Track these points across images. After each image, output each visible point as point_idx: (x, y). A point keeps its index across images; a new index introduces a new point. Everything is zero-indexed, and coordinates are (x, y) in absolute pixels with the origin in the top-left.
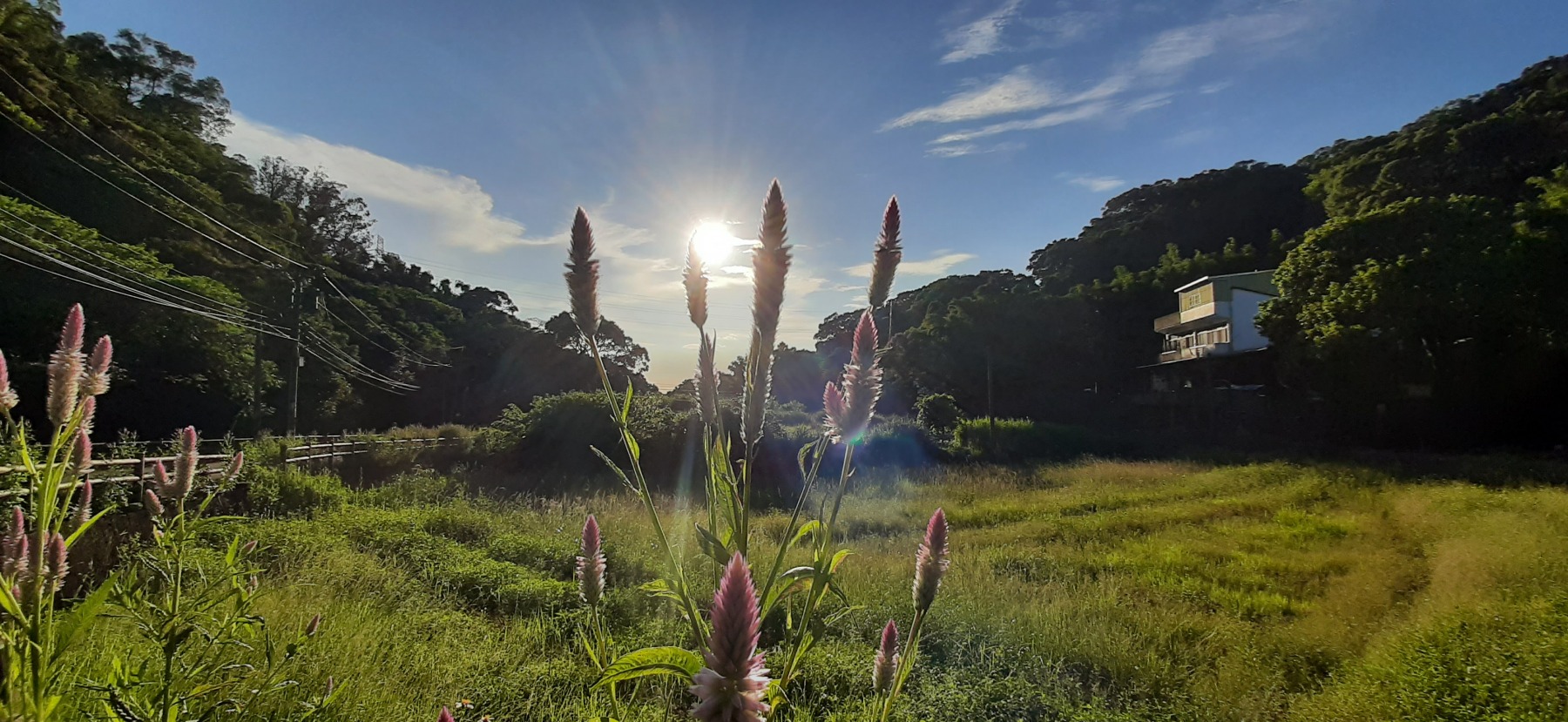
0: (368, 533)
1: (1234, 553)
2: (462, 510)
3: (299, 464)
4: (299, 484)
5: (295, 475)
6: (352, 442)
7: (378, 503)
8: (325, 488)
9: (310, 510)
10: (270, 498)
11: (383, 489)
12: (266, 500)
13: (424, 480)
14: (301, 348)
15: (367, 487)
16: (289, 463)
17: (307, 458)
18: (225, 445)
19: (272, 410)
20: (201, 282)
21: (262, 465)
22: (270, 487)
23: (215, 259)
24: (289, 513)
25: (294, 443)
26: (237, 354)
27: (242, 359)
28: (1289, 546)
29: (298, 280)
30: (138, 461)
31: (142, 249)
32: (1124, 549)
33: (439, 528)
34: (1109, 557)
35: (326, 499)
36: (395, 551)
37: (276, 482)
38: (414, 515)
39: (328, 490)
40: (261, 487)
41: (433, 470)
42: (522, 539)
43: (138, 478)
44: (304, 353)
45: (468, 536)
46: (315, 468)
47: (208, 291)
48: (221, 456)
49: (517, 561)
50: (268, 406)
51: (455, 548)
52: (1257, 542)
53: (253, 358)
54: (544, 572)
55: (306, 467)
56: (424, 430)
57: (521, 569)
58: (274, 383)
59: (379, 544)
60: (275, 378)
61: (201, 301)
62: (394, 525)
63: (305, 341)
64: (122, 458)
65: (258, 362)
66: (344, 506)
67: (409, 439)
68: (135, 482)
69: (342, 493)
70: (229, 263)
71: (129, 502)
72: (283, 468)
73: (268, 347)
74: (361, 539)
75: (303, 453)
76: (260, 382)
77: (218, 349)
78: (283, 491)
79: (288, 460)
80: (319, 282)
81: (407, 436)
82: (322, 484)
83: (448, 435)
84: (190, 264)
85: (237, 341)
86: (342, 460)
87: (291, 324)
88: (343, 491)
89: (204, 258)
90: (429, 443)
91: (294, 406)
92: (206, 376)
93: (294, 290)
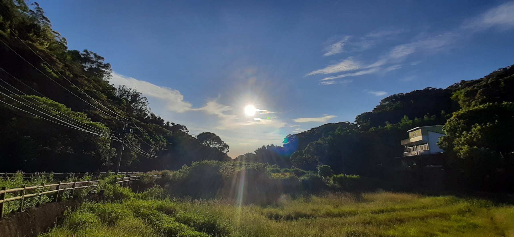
0: (139, 210)
2: (168, 203)
3: (121, 184)
4: (119, 190)
5: (118, 187)
6: (136, 176)
7: (142, 198)
8: (127, 192)
9: (122, 200)
10: (110, 195)
11: (144, 193)
12: (109, 195)
13: (157, 189)
14: (124, 144)
15: (139, 192)
16: (117, 183)
17: (122, 181)
18: (99, 178)
19: (112, 164)
20: (98, 124)
21: (109, 184)
22: (110, 191)
23: (102, 116)
24: (115, 201)
25: (119, 177)
26: (105, 145)
27: (106, 147)
29: (126, 124)
30: (74, 183)
31: (83, 113)
33: (160, 209)
35: (127, 196)
36: (147, 217)
37: (112, 190)
38: (153, 203)
40: (108, 191)
41: (159, 186)
42: (186, 214)
43: (73, 188)
44: (124, 146)
45: (169, 212)
46: (124, 185)
47: (100, 127)
48: (98, 181)
49: (185, 223)
51: (165, 217)
53: (109, 147)
54: (193, 228)
56: (157, 172)
57: (186, 226)
58: (115, 155)
59: (142, 214)
60: (115, 153)
61: (98, 130)
62: (146, 207)
63: (125, 142)
64: (70, 182)
65: (111, 148)
66: (132, 199)
67: (153, 175)
68: (72, 190)
69: (132, 194)
70: (106, 117)
71: (69, 196)
72: (115, 185)
73: (114, 144)
74: (137, 213)
76: (110, 155)
77: (100, 144)
78: (114, 192)
80: (132, 124)
81: (152, 174)
82: (127, 191)
83: (165, 174)
84: (95, 118)
85: (106, 141)
86: (132, 182)
87: (122, 137)
88: (132, 193)
89: (99, 116)
90: (159, 176)
91: (120, 163)
92: (95, 152)
93: (124, 126)
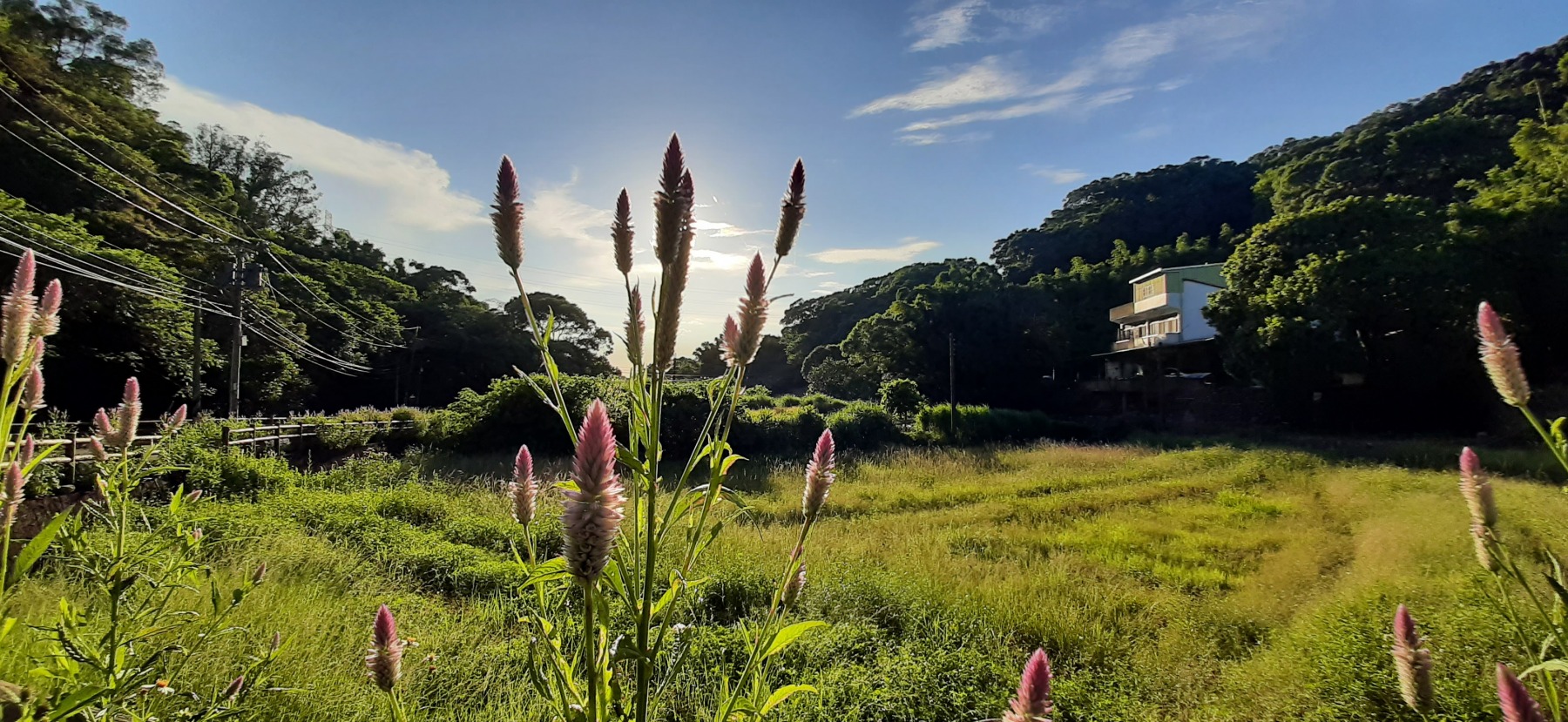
0: (317, 516)
1: (1177, 532)
2: (416, 492)
3: (244, 446)
4: (245, 466)
5: (239, 457)
6: (300, 424)
7: (328, 485)
8: (271, 470)
9: (255, 493)
10: (211, 480)
11: (333, 472)
12: (207, 482)
13: (378, 463)
14: (243, 326)
15: (316, 470)
16: (232, 445)
17: (253, 440)
18: (162, 427)
19: (212, 391)
20: (134, 255)
21: (203, 447)
22: (211, 469)
23: (148, 232)
24: (232, 496)
25: (237, 425)
26: (173, 331)
27: (178, 337)
28: (1229, 525)
29: (239, 255)
30: (69, 441)
31: (70, 219)
32: (1076, 529)
33: (393, 511)
34: (1060, 536)
35: (272, 482)
36: (347, 534)
37: (217, 465)
38: (367, 498)
39: (274, 473)
40: (201, 469)
41: (386, 453)
42: (481, 521)
43: (69, 459)
44: (246, 332)
45: (422, 518)
46: (261, 450)
47: (142, 265)
48: (159, 437)
49: (474, 543)
50: (208, 387)
51: (409, 530)
52: (1200, 522)
53: (192, 337)
54: (503, 554)
55: (250, 450)
56: (375, 412)
57: (478, 551)
58: (215, 362)
59: (329, 528)
60: (215, 357)
61: (135, 276)
62: (344, 508)
63: (248, 320)
64: (52, 438)
65: (196, 340)
66: (291, 489)
67: (361, 422)
68: (66, 464)
69: (290, 476)
70: (163, 236)
71: (60, 484)
72: (226, 450)
73: (208, 326)
74: (310, 522)
75: (247, 435)
76: (199, 362)
77: (153, 326)
78: (225, 473)
79: (230, 443)
80: (263, 258)
81: (358, 419)
82: (269, 466)
83: (402, 419)
84: (123, 236)
85: (174, 319)
86: (289, 443)
87: (232, 301)
88: (290, 474)
89: (136, 230)
90: (382, 425)
91: (237, 387)
92: (140, 354)
93: (235, 265)
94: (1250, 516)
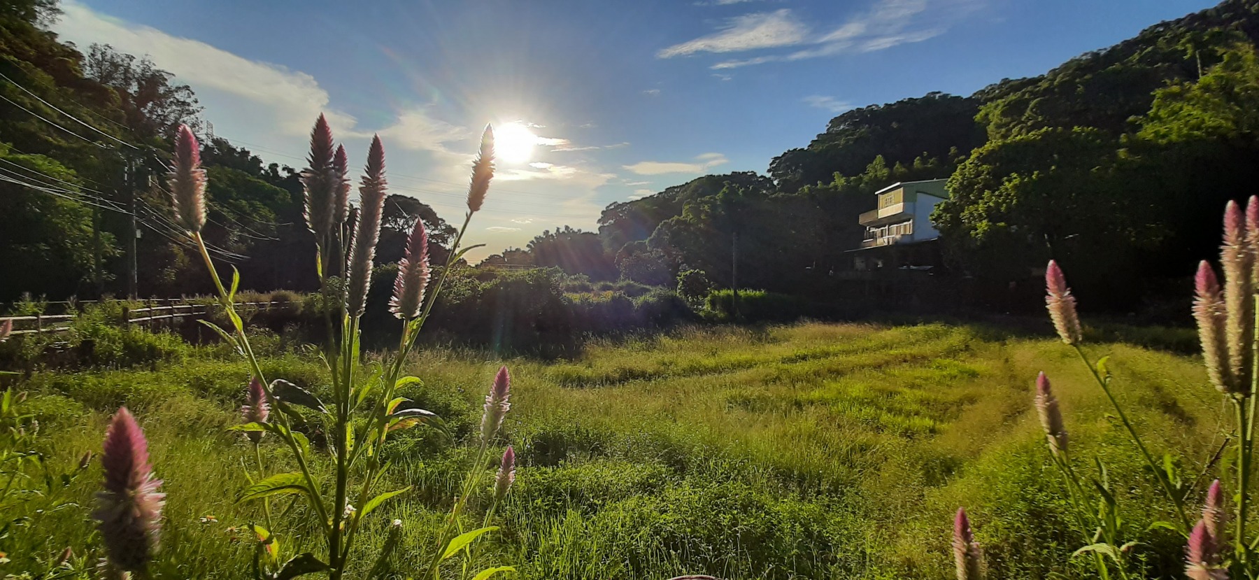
0: (208, 381)
1: (900, 389)
2: (292, 362)
3: (143, 323)
4: (143, 340)
5: (138, 332)
6: (191, 304)
7: (217, 356)
8: (166, 344)
9: (154, 363)
10: (115, 352)
11: (221, 345)
12: (111, 354)
13: (260, 337)
14: (137, 221)
15: (204, 344)
16: (131, 323)
17: (149, 318)
18: (70, 307)
19: (113, 277)
20: (39, 160)
21: (106, 324)
22: (114, 343)
23: (50, 139)
24: (134, 365)
25: (136, 306)
26: (76, 225)
27: (81, 230)
28: (939, 383)
29: (130, 160)
34: (812, 393)
35: (169, 354)
36: (234, 396)
37: (119, 339)
39: (170, 346)
40: (105, 343)
41: (267, 329)
44: (140, 226)
46: (156, 327)
47: (45, 168)
48: (66, 316)
50: (110, 273)
52: (918, 381)
53: (92, 230)
55: (147, 327)
56: (256, 295)
58: (114, 253)
59: (219, 392)
60: (114, 248)
62: (231, 375)
63: (141, 216)
65: (96, 233)
66: (185, 359)
67: (244, 303)
69: (183, 349)
70: (63, 143)
72: (126, 327)
73: (104, 221)
74: (202, 387)
75: (144, 314)
76: (99, 252)
77: (58, 221)
78: (127, 346)
79: (130, 321)
80: (151, 161)
81: (242, 300)
82: (164, 341)
83: (281, 300)
84: (28, 143)
85: (76, 215)
86: (182, 321)
87: (127, 202)
88: (184, 346)
89: (39, 137)
90: (263, 306)
91: (135, 273)
92: (47, 244)
93: (126, 169)
94: (955, 377)
